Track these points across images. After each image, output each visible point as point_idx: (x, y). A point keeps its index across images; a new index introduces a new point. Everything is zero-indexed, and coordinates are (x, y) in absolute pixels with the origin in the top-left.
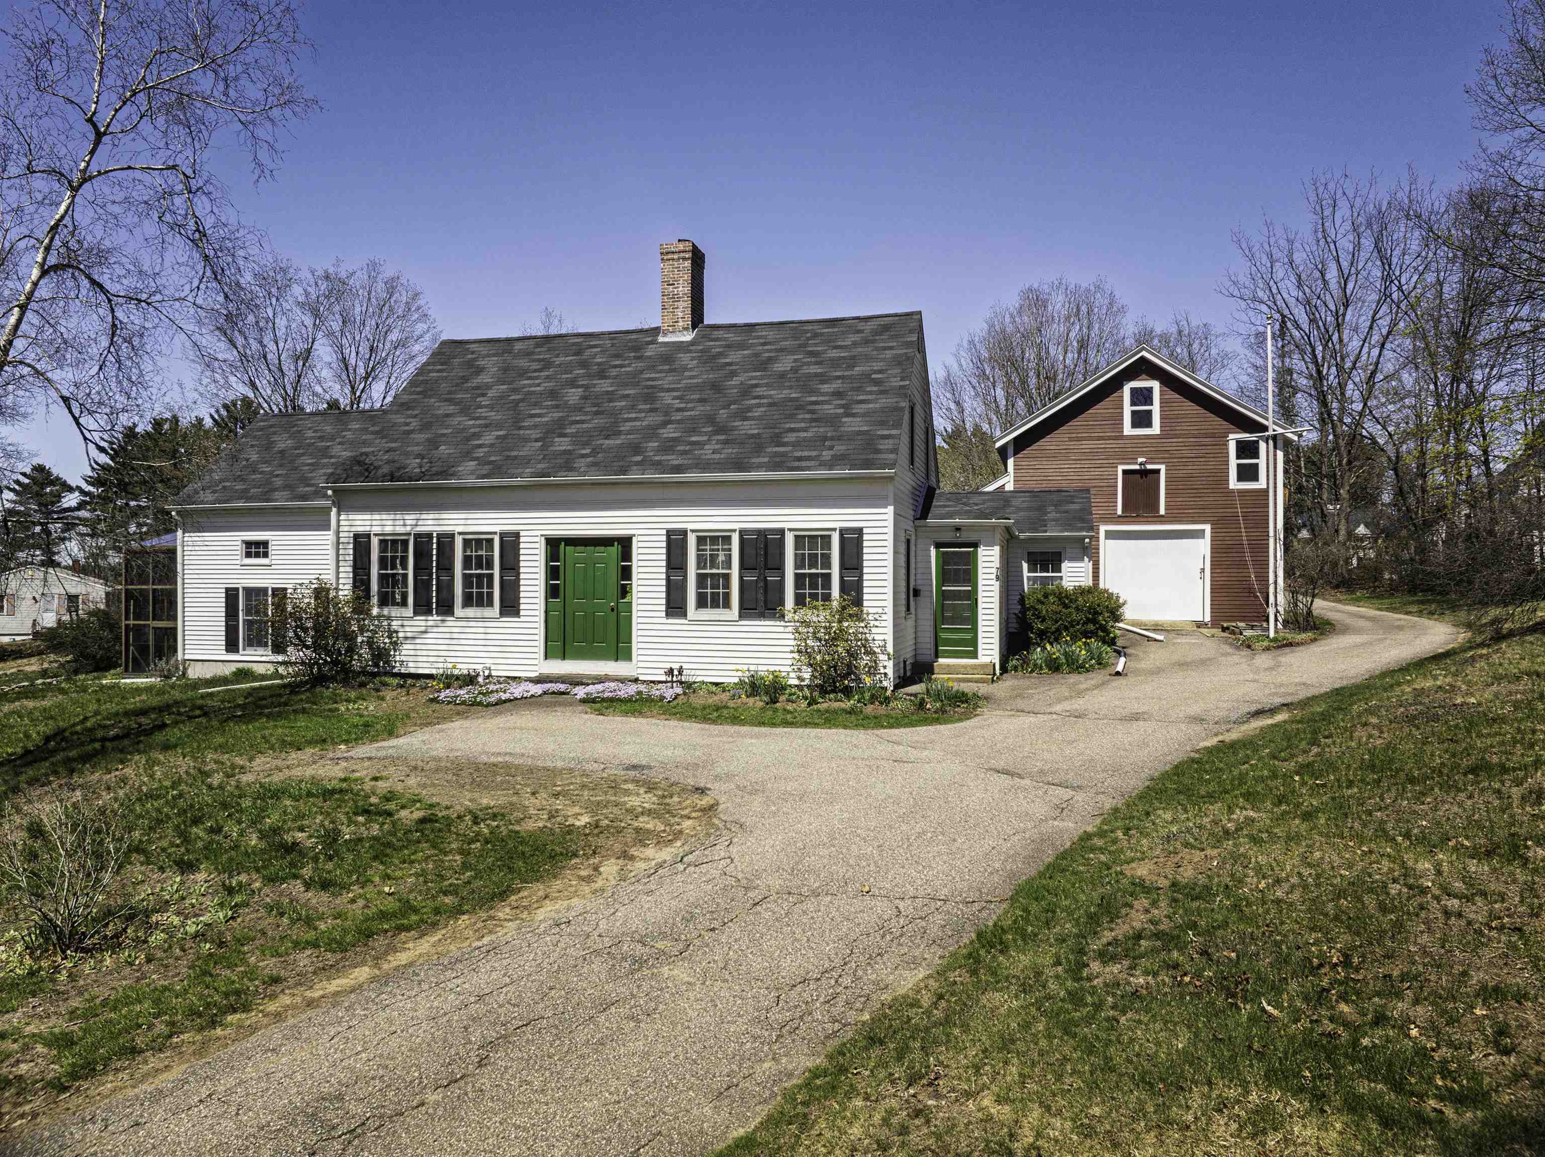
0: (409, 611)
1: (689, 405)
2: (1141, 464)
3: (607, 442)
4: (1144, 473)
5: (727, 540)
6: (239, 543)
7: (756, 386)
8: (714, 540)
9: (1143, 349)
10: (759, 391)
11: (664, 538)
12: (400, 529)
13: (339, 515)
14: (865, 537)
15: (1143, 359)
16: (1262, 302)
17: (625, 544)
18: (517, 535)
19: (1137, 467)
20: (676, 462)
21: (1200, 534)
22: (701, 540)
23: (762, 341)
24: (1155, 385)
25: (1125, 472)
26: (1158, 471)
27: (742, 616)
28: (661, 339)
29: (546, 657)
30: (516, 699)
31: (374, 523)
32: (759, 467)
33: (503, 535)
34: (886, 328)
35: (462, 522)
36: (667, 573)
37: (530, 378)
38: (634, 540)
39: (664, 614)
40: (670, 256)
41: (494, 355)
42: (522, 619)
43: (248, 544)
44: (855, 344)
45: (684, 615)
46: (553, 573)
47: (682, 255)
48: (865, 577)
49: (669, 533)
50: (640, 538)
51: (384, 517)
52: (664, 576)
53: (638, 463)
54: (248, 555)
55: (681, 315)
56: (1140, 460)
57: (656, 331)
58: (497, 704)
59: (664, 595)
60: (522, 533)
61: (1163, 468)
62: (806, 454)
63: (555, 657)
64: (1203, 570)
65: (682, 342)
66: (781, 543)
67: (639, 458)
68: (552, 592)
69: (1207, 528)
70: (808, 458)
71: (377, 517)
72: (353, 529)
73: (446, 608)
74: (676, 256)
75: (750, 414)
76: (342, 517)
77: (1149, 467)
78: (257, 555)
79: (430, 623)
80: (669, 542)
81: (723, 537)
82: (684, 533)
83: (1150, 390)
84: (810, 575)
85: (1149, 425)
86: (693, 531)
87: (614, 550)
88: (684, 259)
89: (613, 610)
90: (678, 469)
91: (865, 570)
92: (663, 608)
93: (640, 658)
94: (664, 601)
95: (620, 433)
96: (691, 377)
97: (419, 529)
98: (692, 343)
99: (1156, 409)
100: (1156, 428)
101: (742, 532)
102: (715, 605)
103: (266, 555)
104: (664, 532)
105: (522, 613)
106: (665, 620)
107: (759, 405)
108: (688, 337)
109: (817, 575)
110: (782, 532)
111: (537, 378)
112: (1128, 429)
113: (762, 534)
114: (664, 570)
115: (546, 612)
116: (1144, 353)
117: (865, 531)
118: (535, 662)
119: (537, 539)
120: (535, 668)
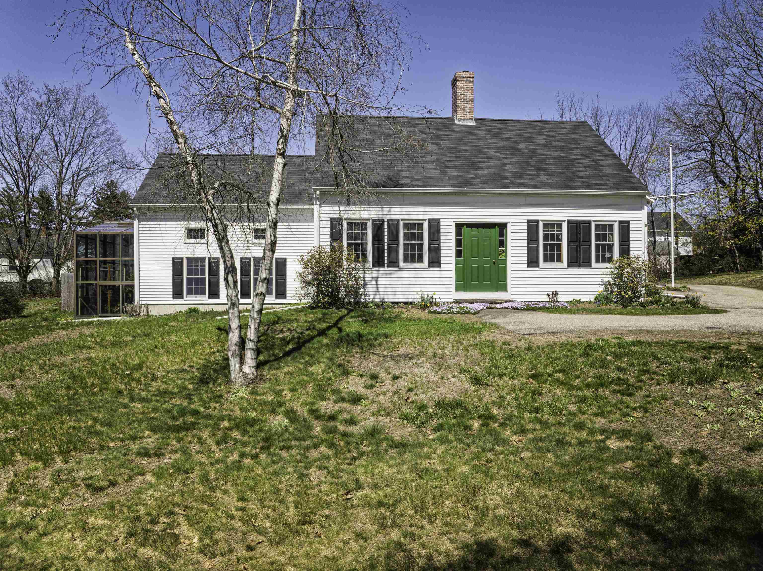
0: (369, 265)
1: (508, 156)
3: (479, 172)
5: (560, 226)
7: (536, 149)
8: (552, 226)
10: (540, 152)
11: (526, 224)
13: (320, 206)
14: (631, 226)
17: (502, 227)
18: (438, 221)
20: (531, 183)
22: (545, 226)
23: (516, 128)
27: (568, 266)
28: (457, 123)
29: (456, 291)
32: (580, 188)
33: (429, 221)
35: (403, 213)
36: (528, 243)
38: (508, 225)
39: (526, 265)
40: (462, 79)
42: (442, 269)
43: (190, 230)
44: (568, 133)
45: (538, 266)
46: (459, 243)
47: (469, 79)
48: (631, 246)
49: (529, 221)
50: (512, 224)
52: (526, 245)
53: (508, 183)
54: (189, 237)
55: (468, 111)
57: (452, 119)
59: (526, 255)
60: (441, 220)
62: (597, 182)
63: (461, 290)
65: (472, 125)
66: (589, 228)
67: (508, 181)
68: (459, 253)
72: (330, 216)
73: (394, 263)
74: (465, 79)
75: (547, 162)
76: (322, 208)
78: (196, 237)
80: (529, 226)
81: (557, 224)
82: (537, 221)
84: (602, 245)
86: (542, 221)
87: (495, 230)
89: (494, 263)
90: (536, 187)
91: (631, 242)
92: (526, 262)
93: (513, 289)
94: (526, 258)
95: (481, 168)
96: (495, 143)
98: (477, 126)
101: (569, 222)
102: (552, 260)
103: (203, 237)
104: (526, 221)
105: (442, 265)
106: (527, 269)
107: (548, 158)
109: (605, 244)
110: (589, 222)
113: (579, 223)
114: (526, 241)
115: (456, 265)
117: (631, 222)
118: (451, 293)
119: (451, 224)
120: (451, 297)
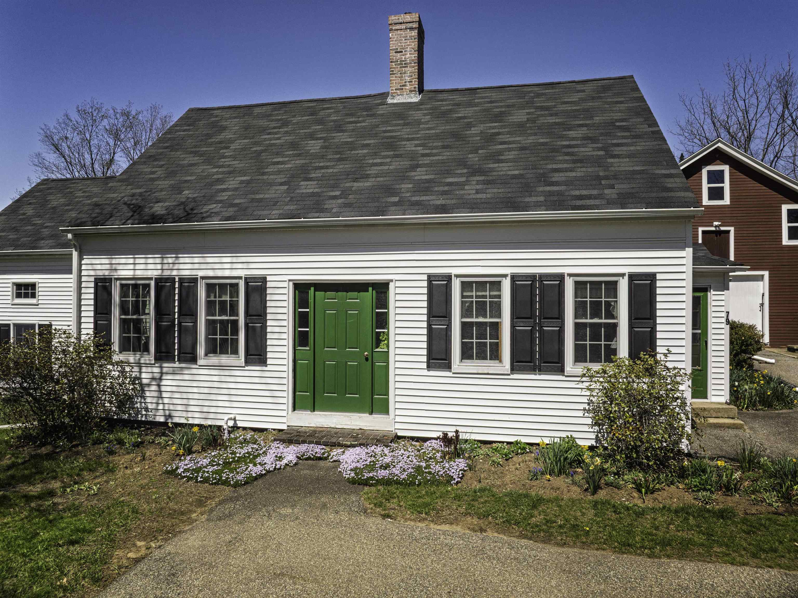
0: (149, 358)
1: (434, 151)
2: (716, 227)
3: (355, 184)
4: (718, 233)
5: (497, 285)
6: (10, 285)
7: (499, 134)
8: (481, 285)
9: (719, 141)
10: (501, 138)
11: (425, 284)
12: (141, 273)
13: (81, 259)
14: (659, 284)
15: (719, 148)
17: (381, 288)
18: (264, 280)
19: (713, 229)
20: (439, 202)
21: (761, 278)
22: (465, 286)
23: (489, 100)
24: (726, 168)
25: (704, 232)
26: (728, 232)
27: (513, 369)
28: (390, 101)
29: (294, 409)
30: (268, 472)
32: (537, 206)
33: (248, 280)
34: (605, 89)
35: (206, 266)
36: (428, 321)
37: (269, 134)
38: (391, 285)
39: (425, 366)
40: (398, 27)
41: (235, 118)
42: (269, 368)
43: (19, 286)
44: (582, 100)
45: (448, 367)
46: (301, 320)
47: (409, 25)
48: (659, 328)
49: (431, 278)
50: (398, 284)
52: (425, 325)
53: (395, 204)
54: (19, 295)
55: (408, 79)
56: (716, 223)
57: (385, 95)
58: (246, 483)
59: (425, 345)
60: (269, 278)
61: (732, 229)
62: (584, 192)
63: (304, 408)
64: (762, 305)
65: (411, 103)
66: (560, 289)
67: (396, 199)
68: (301, 339)
69: (766, 274)
70: (589, 197)
71: (117, 261)
72: (95, 273)
73: (189, 356)
74: (403, 26)
75: (502, 157)
76: (83, 262)
77: (722, 228)
78: (26, 296)
80: (430, 287)
81: (491, 283)
82: (448, 278)
83: (722, 172)
84: (592, 325)
85: (721, 197)
86: (457, 276)
87: (370, 295)
88: (411, 29)
89: (367, 359)
90: (443, 209)
91: (659, 320)
92: (425, 359)
93: (398, 412)
94: (425, 352)
95: (367, 176)
96: (429, 129)
97: (160, 273)
98: (421, 103)
99: (727, 185)
100: (727, 201)
101: (514, 278)
102: (482, 356)
103: (33, 296)
104: (425, 277)
105: (269, 362)
106: (426, 372)
107: (510, 150)
108: (416, 98)
109: (600, 325)
110: (561, 278)
111: (276, 133)
112: (706, 201)
113: (538, 279)
114: (425, 318)
115: (295, 361)
116: (720, 145)
117: (659, 276)
118: (284, 413)
119: (285, 284)
120: (284, 420)
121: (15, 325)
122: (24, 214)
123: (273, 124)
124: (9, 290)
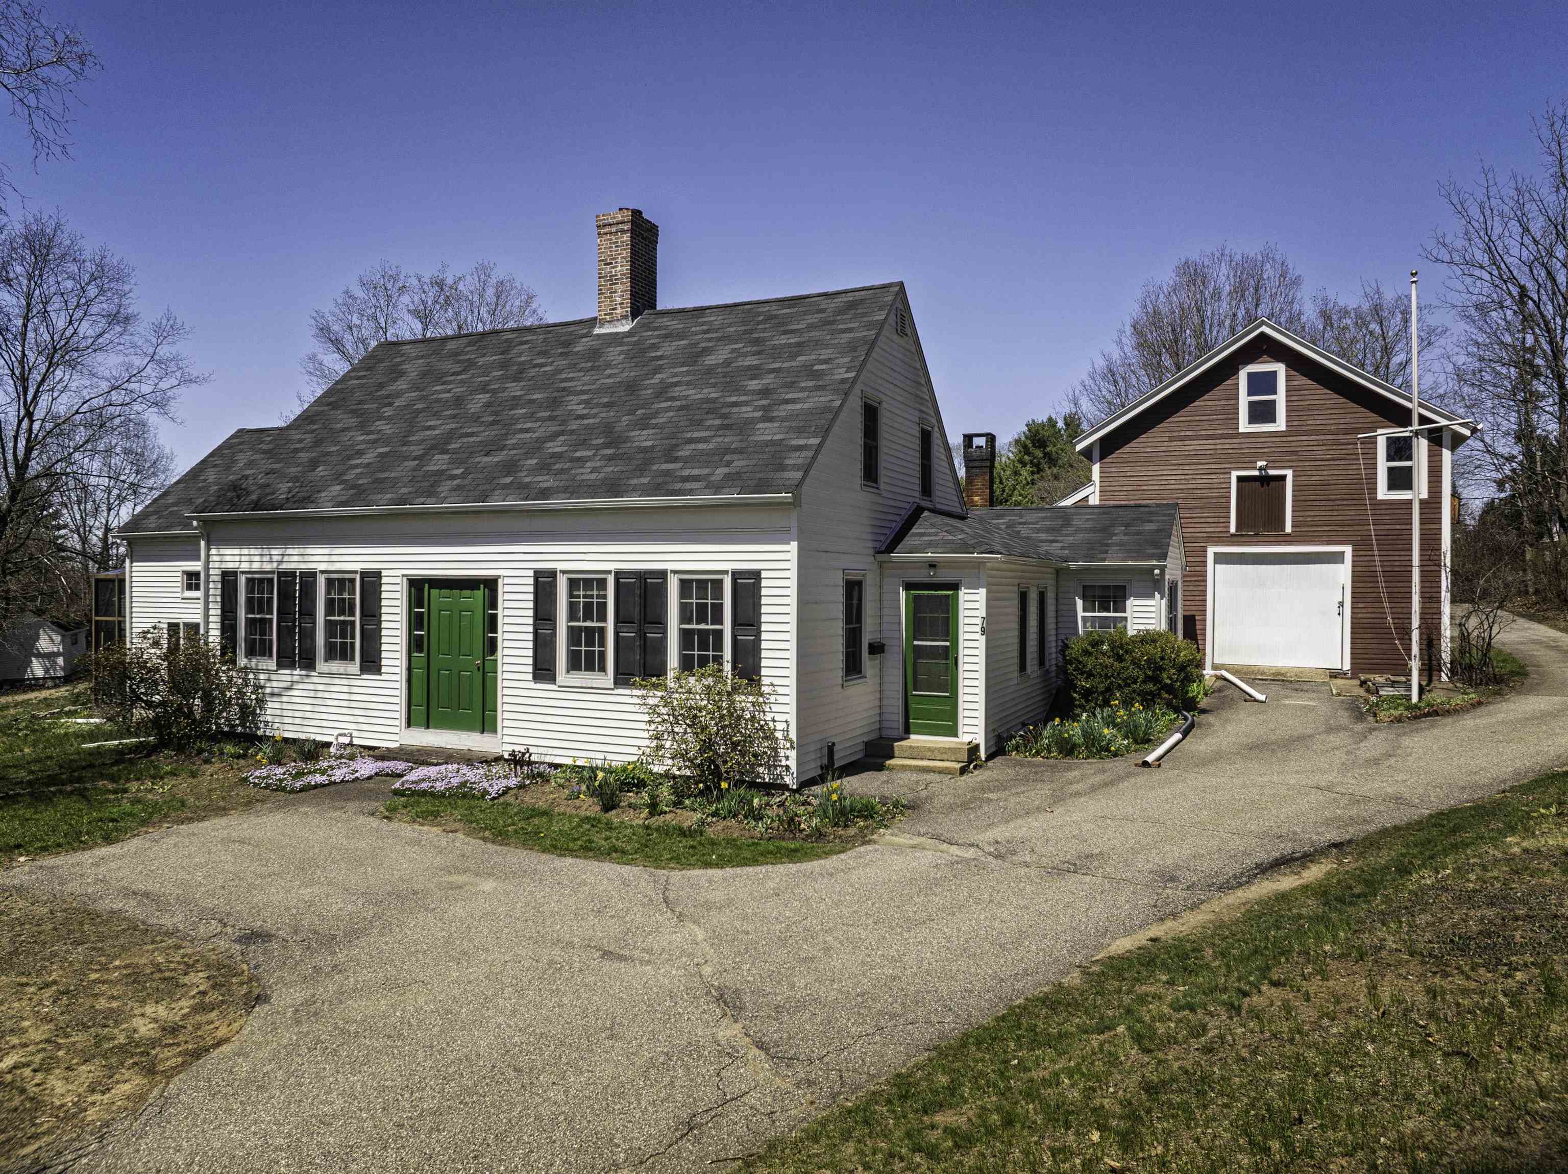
0: (272, 664)
1: (595, 411)
2: (1261, 469)
3: (486, 459)
4: (1265, 480)
5: (602, 583)
6: (179, 574)
7: (676, 384)
8: (588, 583)
9: (1263, 323)
10: (677, 391)
11: (531, 581)
12: (268, 567)
13: (209, 549)
15: (1262, 334)
16: (1482, 267)
17: (490, 585)
18: (379, 575)
19: (1256, 473)
20: (545, 485)
21: (1337, 558)
22: (573, 584)
23: (705, 328)
24: (1280, 369)
25: (1240, 479)
26: (1283, 478)
27: (617, 683)
28: (597, 331)
29: (409, 725)
30: (335, 783)
31: (243, 558)
32: (634, 490)
33: (364, 574)
34: (853, 305)
35: (326, 558)
36: (535, 625)
37: (444, 383)
38: (500, 581)
39: (530, 677)
40: (607, 230)
41: (422, 357)
42: (384, 677)
43: (186, 576)
44: (811, 327)
45: (552, 679)
46: (416, 621)
47: (621, 227)
48: (764, 636)
49: (538, 574)
50: (507, 581)
51: (253, 551)
52: (531, 629)
53: (505, 487)
54: (186, 587)
55: (619, 300)
56: (1260, 464)
57: (593, 322)
58: (301, 790)
59: (530, 653)
60: (384, 573)
61: (1289, 473)
62: (695, 472)
63: (418, 725)
64: (1341, 604)
65: (617, 334)
66: (661, 590)
67: (508, 480)
68: (415, 644)
69: (1348, 550)
70: (696, 478)
71: (245, 551)
72: (224, 565)
73: (308, 663)
74: (614, 229)
75: (654, 421)
77: (1272, 472)
78: (192, 588)
79: (295, 678)
80: (536, 584)
81: (598, 580)
82: (552, 574)
83: (1274, 374)
84: (700, 631)
85: (1272, 419)
86: (564, 572)
87: (479, 594)
88: (623, 232)
89: (479, 669)
91: (764, 627)
92: (530, 669)
93: (506, 731)
94: (530, 661)
95: (503, 448)
96: (609, 377)
97: (284, 566)
98: (629, 334)
99: (1280, 398)
100: (1281, 424)
101: (619, 575)
102: (590, 668)
104: (531, 573)
105: (384, 670)
106: (532, 685)
107: (668, 409)
108: (625, 327)
109: (707, 631)
110: (663, 574)
111: (450, 383)
112: (1244, 426)
113: (642, 576)
114: (531, 621)
115: (409, 669)
116: (1264, 329)
117: (764, 574)
118: (397, 730)
119: (398, 580)
120: (396, 737)
121: (185, 624)
122: (205, 480)
123: (457, 368)
124: (179, 581)
